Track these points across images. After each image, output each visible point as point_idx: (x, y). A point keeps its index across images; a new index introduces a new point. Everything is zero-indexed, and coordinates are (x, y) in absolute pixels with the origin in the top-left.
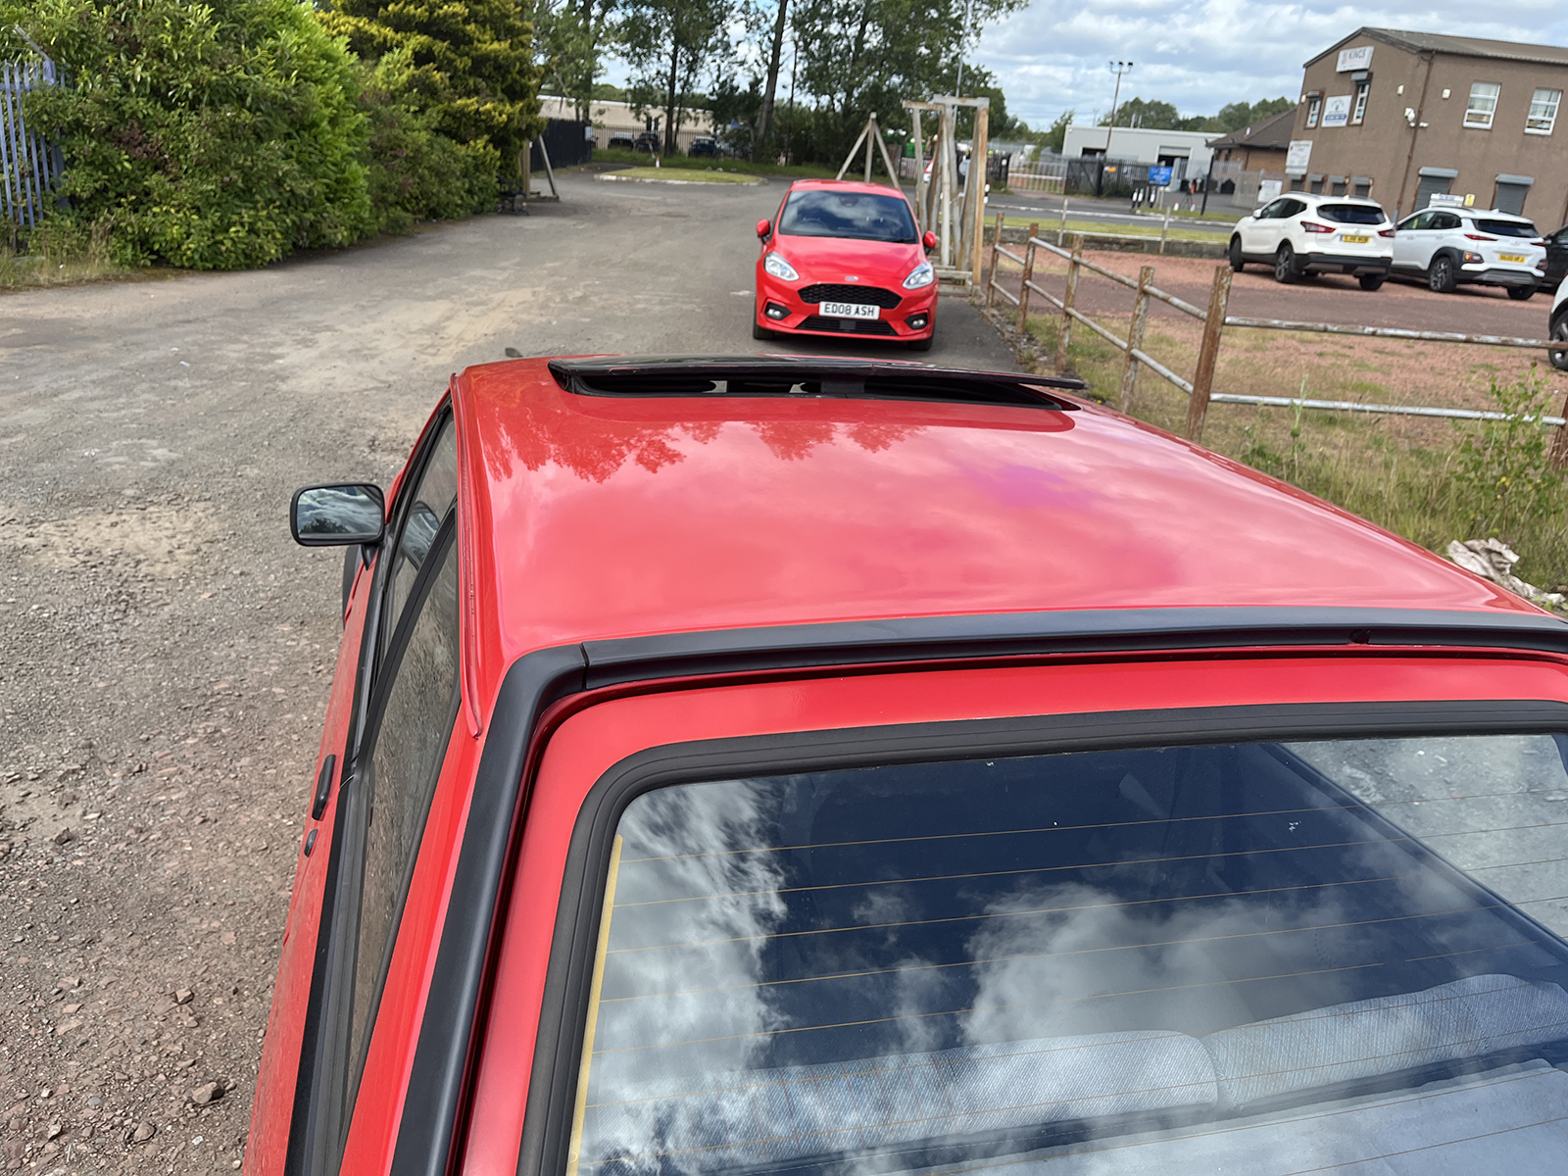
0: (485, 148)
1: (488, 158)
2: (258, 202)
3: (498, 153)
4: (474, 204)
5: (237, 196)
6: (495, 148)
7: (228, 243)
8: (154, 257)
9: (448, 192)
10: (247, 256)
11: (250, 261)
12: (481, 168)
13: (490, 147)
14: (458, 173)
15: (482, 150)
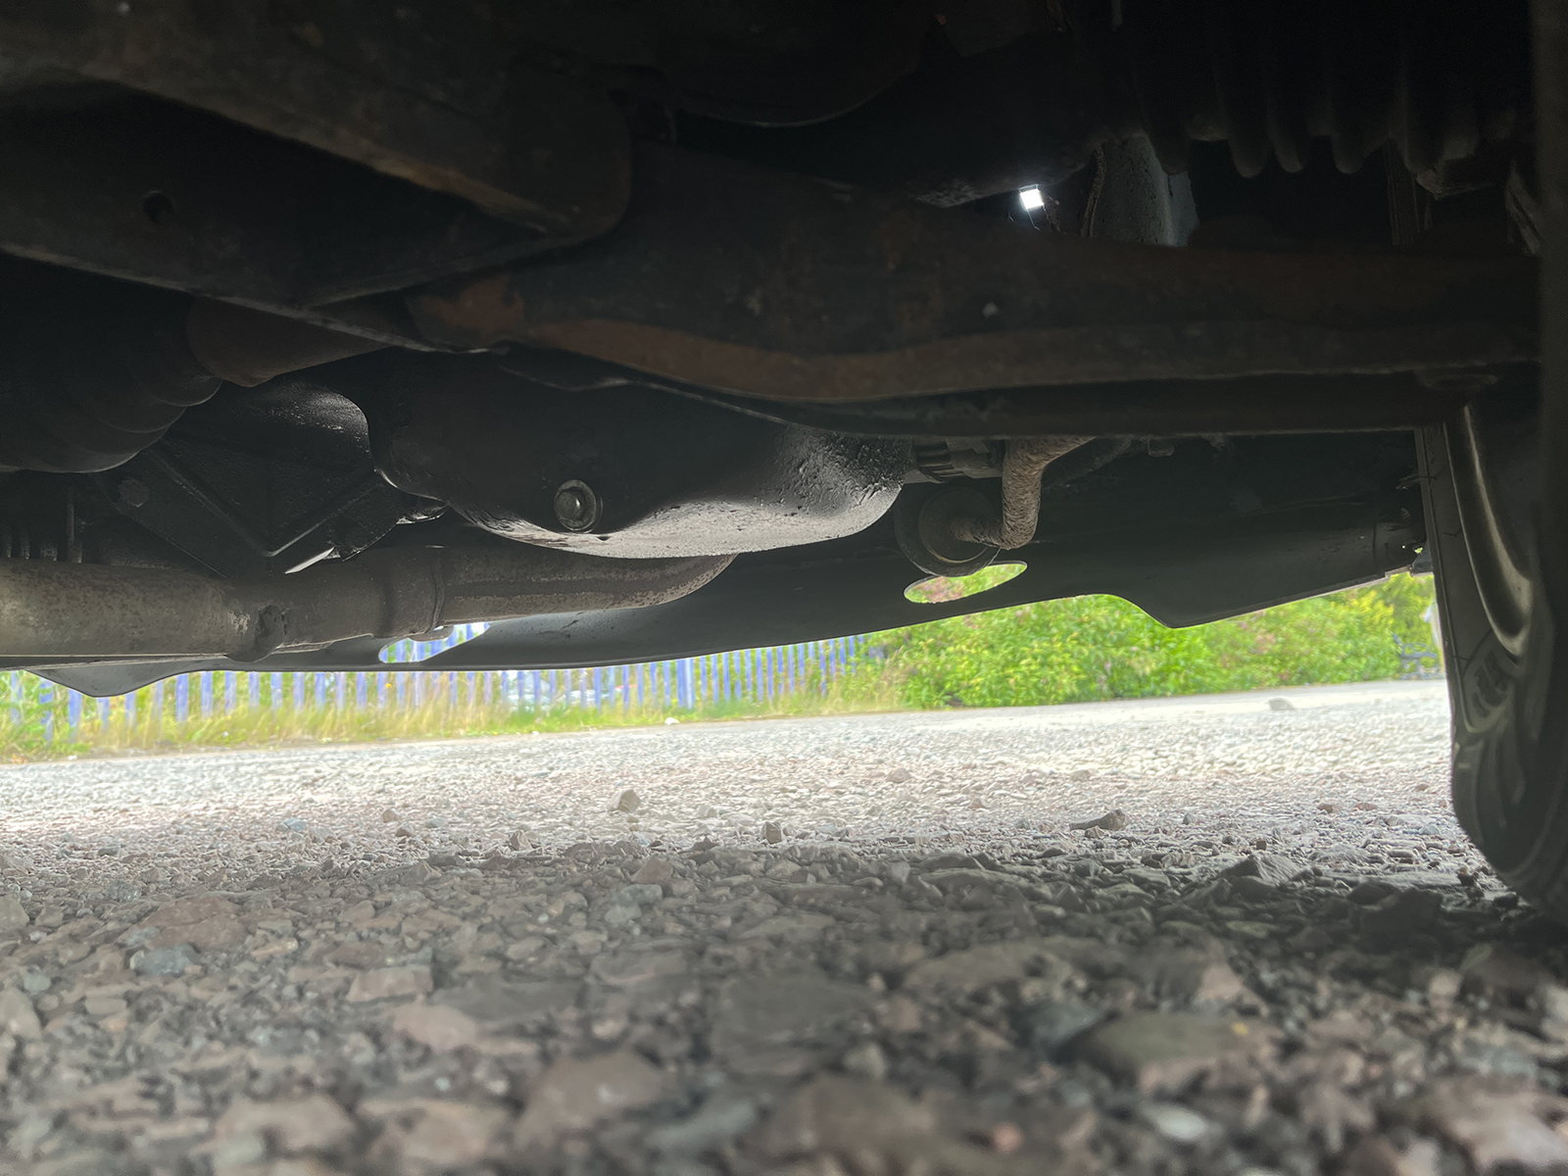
0: (1372, 606)
1: (1377, 617)
2: (1054, 635)
3: (1391, 610)
4: (1362, 666)
5: (1033, 630)
6: (1387, 605)
7: (1018, 676)
8: (947, 698)
9: (1323, 652)
10: (1040, 692)
11: (1042, 696)
12: (1368, 629)
13: (1380, 605)
15: (1368, 609)
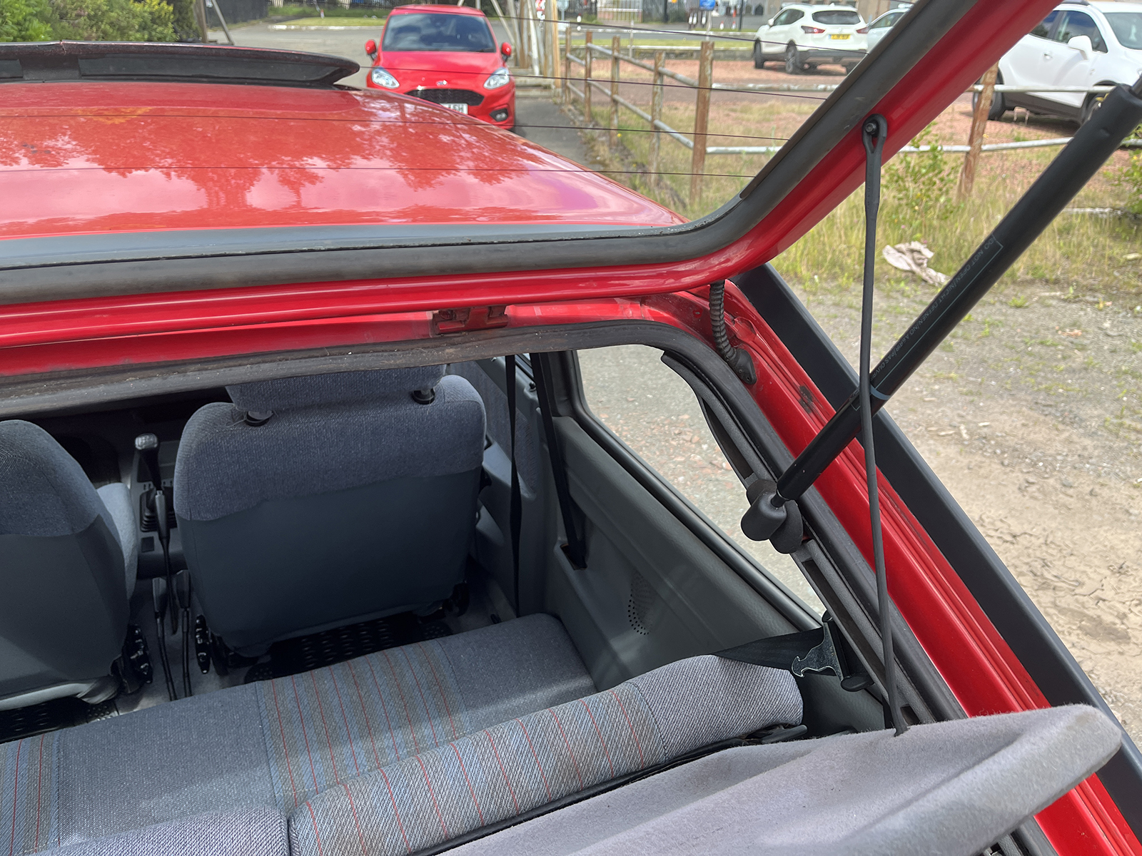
14: (137, 27)
